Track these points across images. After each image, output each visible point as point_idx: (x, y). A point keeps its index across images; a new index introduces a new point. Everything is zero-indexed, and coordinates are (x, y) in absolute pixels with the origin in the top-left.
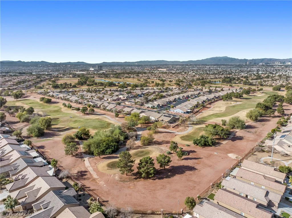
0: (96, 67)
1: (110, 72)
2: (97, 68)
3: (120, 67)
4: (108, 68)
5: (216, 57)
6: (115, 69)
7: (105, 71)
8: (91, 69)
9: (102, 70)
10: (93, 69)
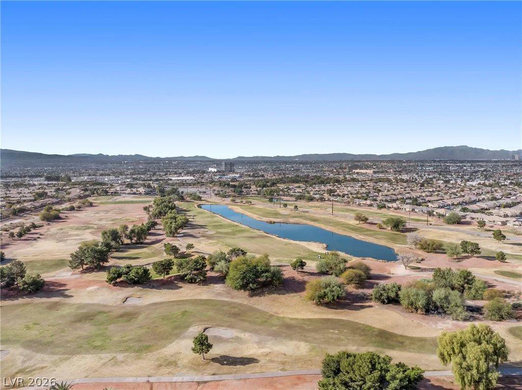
0: (221, 165)
1: (249, 176)
2: (223, 168)
3: (268, 165)
4: (246, 168)
5: (446, 147)
6: (260, 170)
7: (238, 175)
8: (210, 169)
9: (234, 172)
10: (215, 170)
